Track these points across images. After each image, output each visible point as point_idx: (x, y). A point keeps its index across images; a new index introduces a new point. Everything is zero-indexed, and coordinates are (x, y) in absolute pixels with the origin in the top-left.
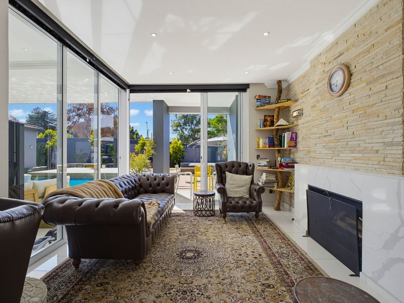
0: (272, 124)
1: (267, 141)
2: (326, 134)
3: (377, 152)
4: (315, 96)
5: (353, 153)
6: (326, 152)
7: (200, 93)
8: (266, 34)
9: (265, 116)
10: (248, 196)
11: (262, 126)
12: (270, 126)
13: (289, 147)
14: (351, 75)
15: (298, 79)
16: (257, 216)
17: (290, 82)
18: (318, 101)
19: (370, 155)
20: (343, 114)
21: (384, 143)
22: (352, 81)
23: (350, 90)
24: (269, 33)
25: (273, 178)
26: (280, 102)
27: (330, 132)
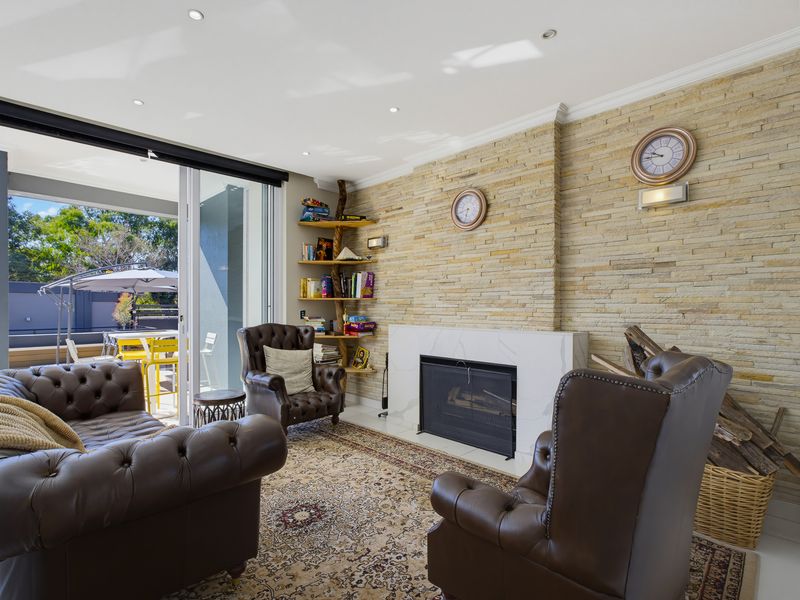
0: (329, 255)
1: (324, 284)
2: (444, 280)
3: (524, 305)
4: (423, 223)
5: (490, 307)
6: (445, 306)
7: (178, 166)
8: (394, 110)
9: (319, 240)
10: (312, 389)
11: (312, 257)
12: (325, 259)
13: (365, 297)
14: (488, 206)
15: (378, 187)
16: (335, 420)
17: (360, 187)
18: (430, 230)
19: (516, 309)
20: (474, 256)
21: (533, 296)
22: (490, 214)
23: (486, 225)
24: (398, 109)
25: (332, 352)
26: (350, 220)
27: (451, 278)
